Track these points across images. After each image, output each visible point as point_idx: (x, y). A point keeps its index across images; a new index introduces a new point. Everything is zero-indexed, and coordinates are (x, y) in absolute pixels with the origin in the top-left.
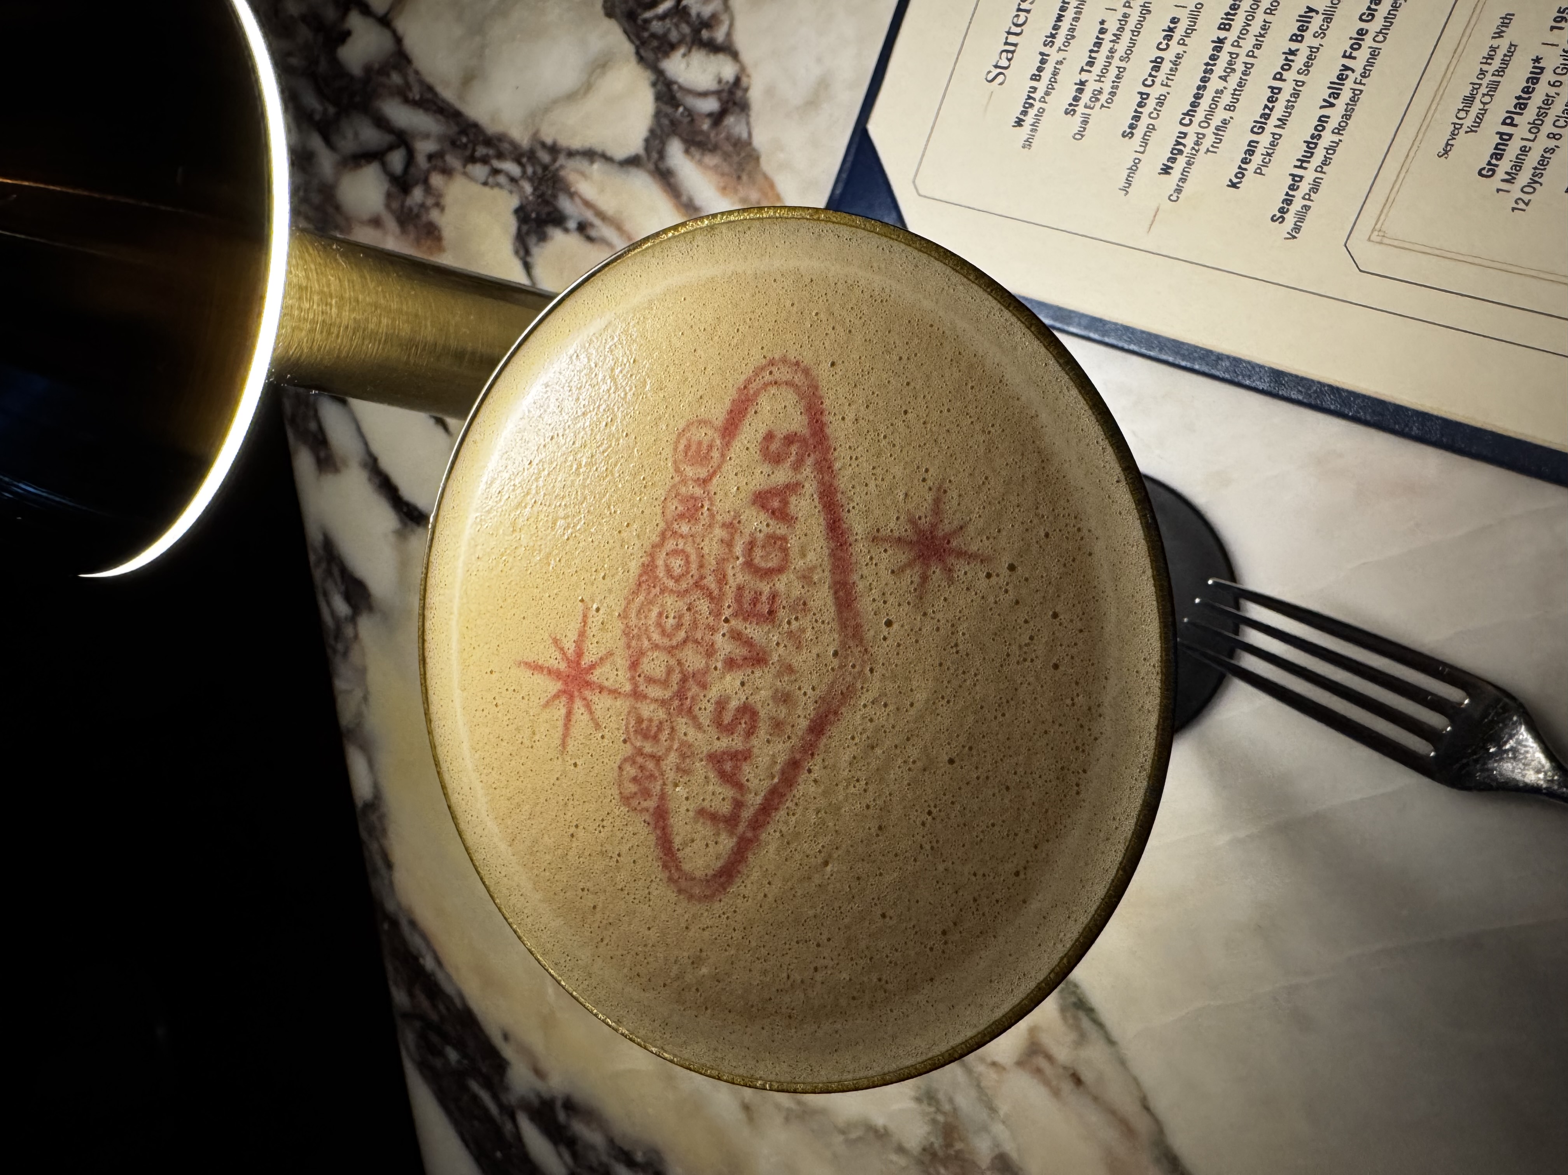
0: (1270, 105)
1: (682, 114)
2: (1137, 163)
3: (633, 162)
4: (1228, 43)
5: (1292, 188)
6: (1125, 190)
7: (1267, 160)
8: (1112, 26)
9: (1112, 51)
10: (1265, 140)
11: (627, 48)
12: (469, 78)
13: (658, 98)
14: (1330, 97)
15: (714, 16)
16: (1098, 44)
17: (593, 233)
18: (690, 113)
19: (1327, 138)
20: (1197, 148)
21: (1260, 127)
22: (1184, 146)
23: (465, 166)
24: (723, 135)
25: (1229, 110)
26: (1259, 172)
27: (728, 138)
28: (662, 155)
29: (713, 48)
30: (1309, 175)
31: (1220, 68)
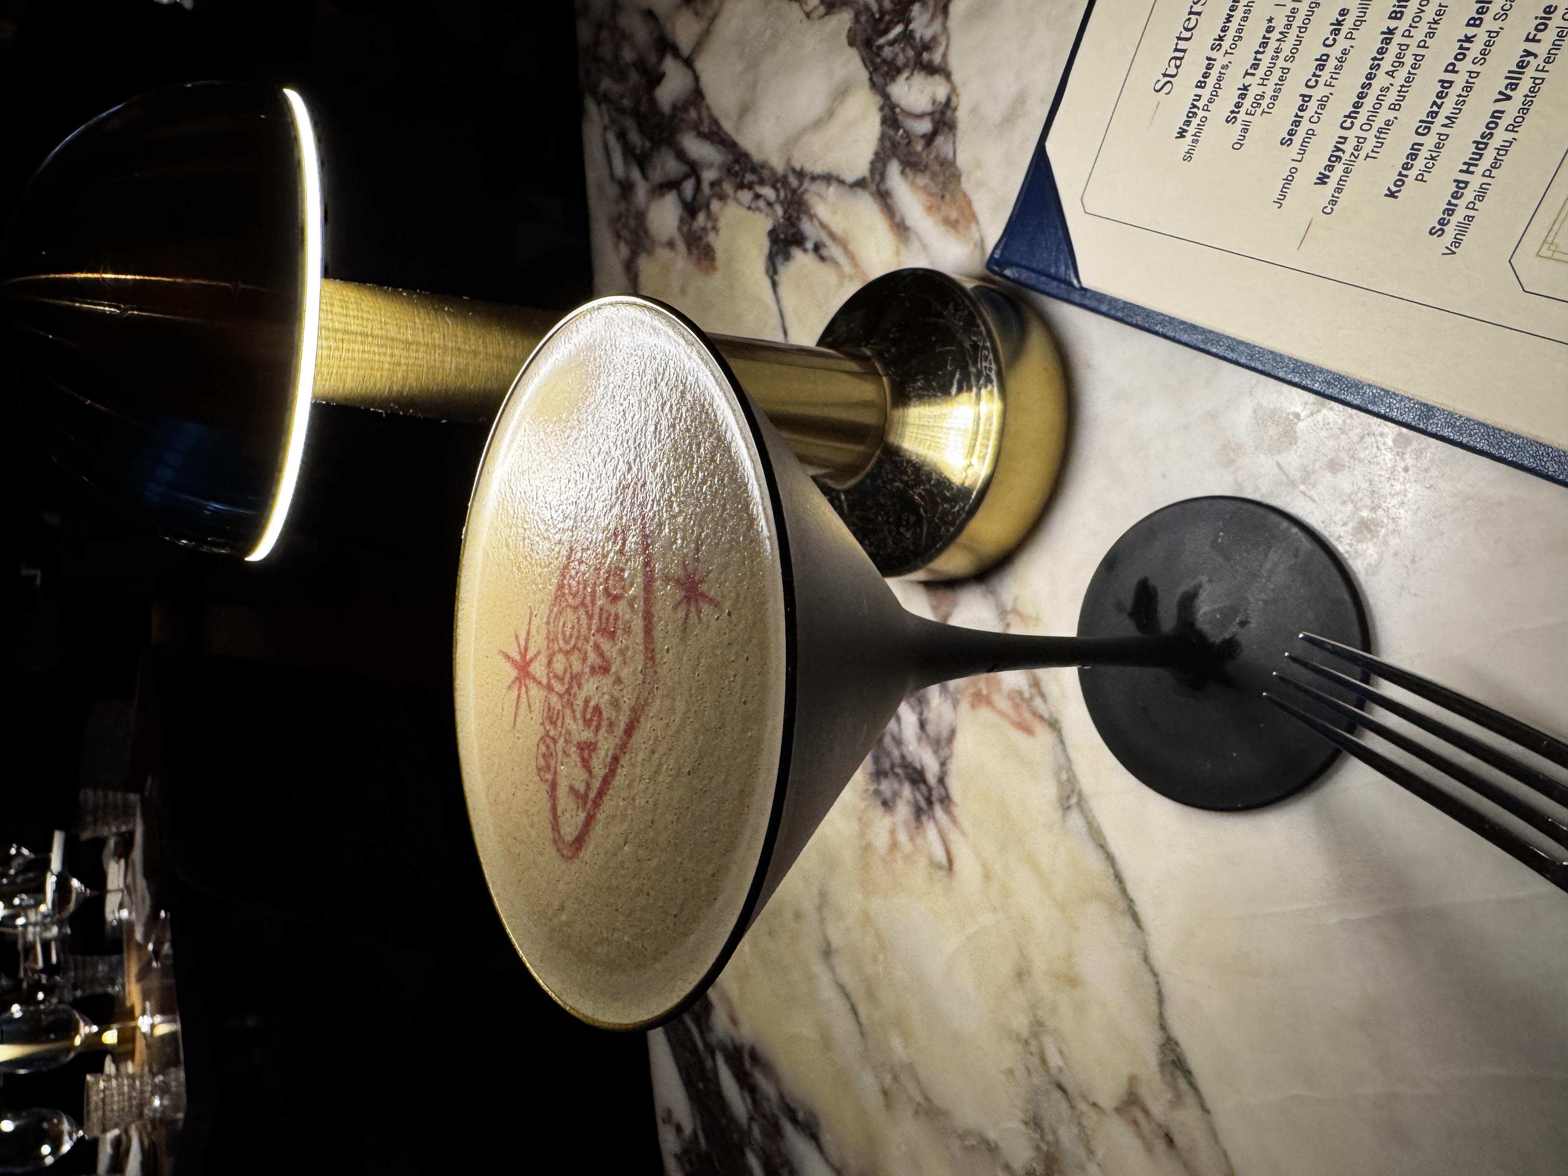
0: (1439, 101)
1: (902, 136)
2: (1293, 171)
3: (860, 184)
4: (1398, 33)
5: (1455, 196)
6: (1279, 203)
7: (1430, 165)
8: (1279, 24)
9: (1278, 51)
10: (1430, 141)
11: (864, 75)
12: (745, 110)
13: (884, 121)
14: (1506, 88)
15: (934, 38)
16: (1264, 45)
17: (824, 252)
18: (908, 134)
19: (1500, 136)
20: (1356, 153)
21: (1426, 127)
22: (1344, 152)
23: (735, 192)
24: (932, 156)
25: (1394, 109)
26: (1420, 179)
27: (937, 158)
28: (883, 176)
29: (931, 70)
30: (1475, 181)
31: (1386, 64)
